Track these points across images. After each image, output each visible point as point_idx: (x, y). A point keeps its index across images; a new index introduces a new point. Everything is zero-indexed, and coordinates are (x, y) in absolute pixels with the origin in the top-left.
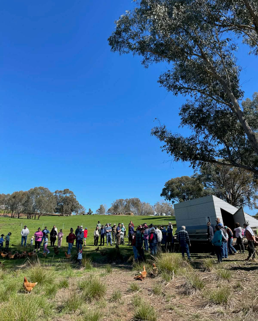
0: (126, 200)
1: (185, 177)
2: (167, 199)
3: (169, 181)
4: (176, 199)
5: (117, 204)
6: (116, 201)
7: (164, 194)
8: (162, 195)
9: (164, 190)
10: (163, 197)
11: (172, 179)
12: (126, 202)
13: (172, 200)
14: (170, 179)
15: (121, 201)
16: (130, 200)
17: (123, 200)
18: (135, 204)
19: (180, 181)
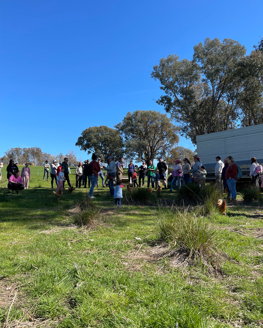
0: (24, 149)
1: (103, 126)
2: (83, 149)
3: (86, 130)
4: (92, 149)
5: (12, 153)
6: (11, 150)
7: (79, 143)
8: (77, 144)
9: (80, 138)
10: (78, 146)
11: (90, 128)
12: (24, 151)
13: (88, 150)
14: (88, 128)
15: (17, 150)
16: (29, 149)
17: (20, 149)
18: (36, 154)
19: (99, 130)
